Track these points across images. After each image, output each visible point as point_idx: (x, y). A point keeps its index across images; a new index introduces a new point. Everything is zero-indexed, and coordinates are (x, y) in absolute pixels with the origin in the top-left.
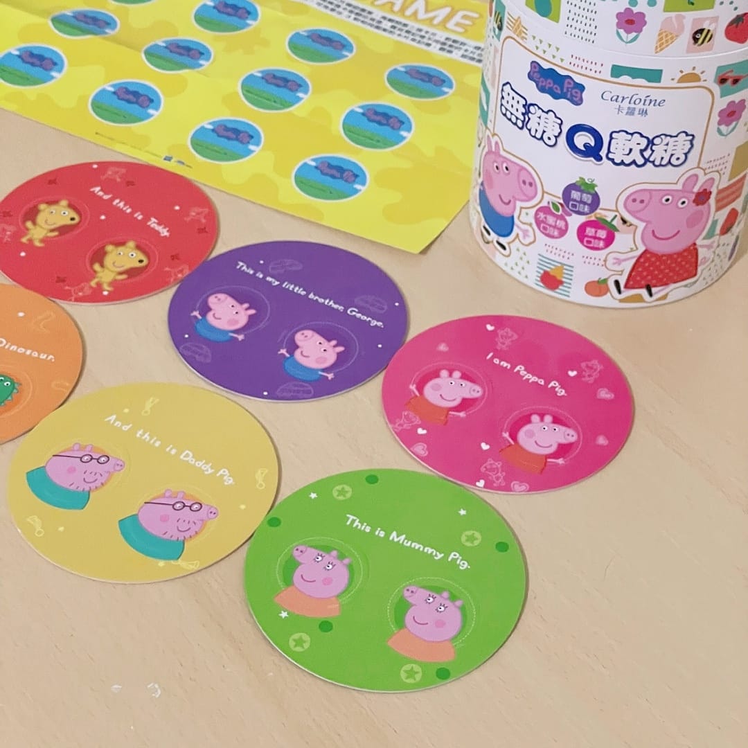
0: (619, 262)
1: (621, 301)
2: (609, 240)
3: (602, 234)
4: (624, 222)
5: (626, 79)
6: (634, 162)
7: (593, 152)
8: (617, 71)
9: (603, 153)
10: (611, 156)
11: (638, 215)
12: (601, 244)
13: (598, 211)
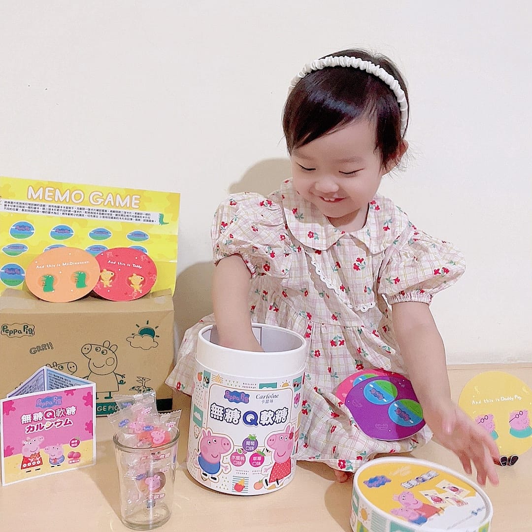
0: (266, 470)
1: (268, 489)
2: (262, 461)
3: (259, 458)
4: (268, 451)
5: (265, 388)
6: (270, 423)
7: (254, 422)
8: (261, 386)
9: (258, 422)
10: (261, 422)
11: (273, 446)
12: (259, 463)
13: (258, 448)
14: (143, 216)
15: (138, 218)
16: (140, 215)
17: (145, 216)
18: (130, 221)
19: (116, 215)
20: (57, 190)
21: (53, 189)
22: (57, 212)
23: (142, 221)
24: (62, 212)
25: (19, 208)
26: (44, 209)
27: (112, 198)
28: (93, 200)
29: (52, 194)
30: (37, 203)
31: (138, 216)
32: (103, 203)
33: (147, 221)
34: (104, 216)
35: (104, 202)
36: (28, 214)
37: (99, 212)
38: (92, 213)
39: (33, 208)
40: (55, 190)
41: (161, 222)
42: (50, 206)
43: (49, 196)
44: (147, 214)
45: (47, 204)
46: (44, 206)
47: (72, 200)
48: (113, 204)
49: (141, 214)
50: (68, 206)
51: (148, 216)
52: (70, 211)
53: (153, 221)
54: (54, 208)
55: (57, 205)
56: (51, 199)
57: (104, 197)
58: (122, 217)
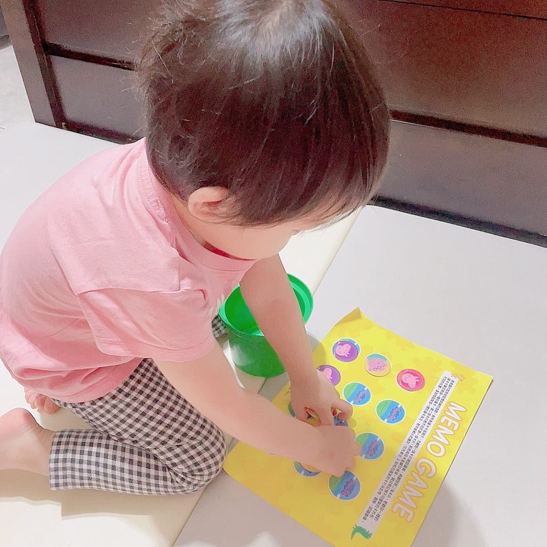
14: (378, 509)
15: (377, 502)
16: (381, 506)
17: (377, 513)
18: (378, 490)
19: (393, 479)
20: (453, 433)
21: (455, 429)
22: (424, 419)
23: (370, 504)
24: (421, 424)
25: (441, 389)
26: (432, 410)
27: (420, 485)
28: (424, 462)
29: (449, 425)
30: (442, 406)
31: (381, 503)
32: (416, 471)
33: (368, 512)
34: (398, 465)
35: (418, 474)
36: (430, 394)
37: (406, 461)
38: (408, 452)
39: (437, 400)
40: (453, 430)
41: (358, 529)
42: (434, 416)
43: (447, 421)
44: (378, 515)
45: (437, 415)
46: (436, 412)
47: (433, 441)
48: (410, 482)
49: (382, 509)
50: (427, 434)
51: (375, 516)
52: (420, 432)
53: (364, 518)
54: (429, 419)
55: (433, 424)
56: (442, 421)
57: (423, 477)
58: (387, 483)
